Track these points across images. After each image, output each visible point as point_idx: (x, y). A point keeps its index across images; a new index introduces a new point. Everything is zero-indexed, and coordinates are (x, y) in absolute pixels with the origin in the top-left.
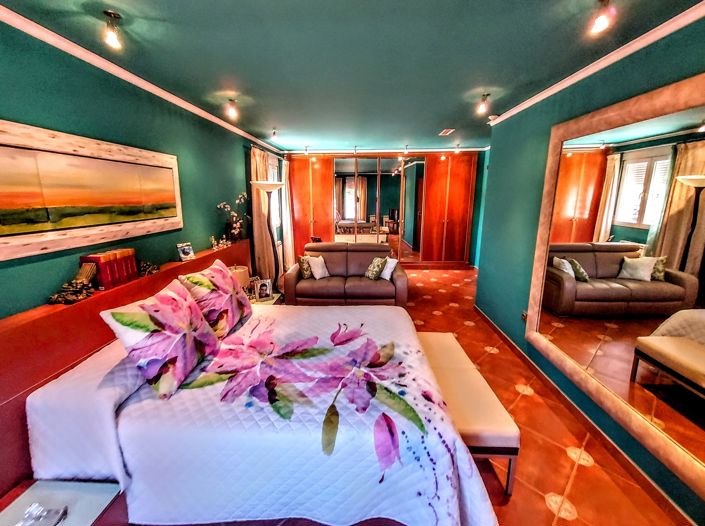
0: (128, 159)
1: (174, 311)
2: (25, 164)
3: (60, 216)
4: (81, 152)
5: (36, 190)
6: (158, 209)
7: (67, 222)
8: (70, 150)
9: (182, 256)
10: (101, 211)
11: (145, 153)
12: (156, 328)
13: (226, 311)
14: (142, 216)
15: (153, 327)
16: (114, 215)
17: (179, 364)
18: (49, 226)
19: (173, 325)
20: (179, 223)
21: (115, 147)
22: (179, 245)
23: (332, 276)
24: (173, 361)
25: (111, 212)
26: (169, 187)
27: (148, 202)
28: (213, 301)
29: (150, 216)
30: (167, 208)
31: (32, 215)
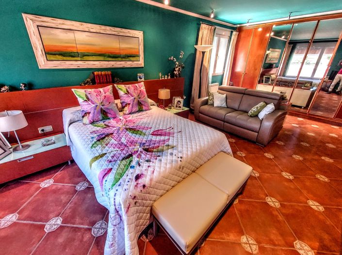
0: (114, 33)
1: (97, 95)
2: (70, 36)
3: (84, 56)
4: (92, 30)
5: (75, 45)
6: (128, 57)
7: (86, 58)
8: (87, 30)
9: (139, 79)
10: (100, 55)
11: (124, 30)
12: (86, 99)
13: (129, 104)
14: (120, 59)
15: (85, 99)
16: (106, 57)
17: (91, 115)
18: (79, 59)
19: (93, 100)
20: (141, 64)
21: (108, 28)
22: (139, 74)
23: (228, 107)
24: (89, 113)
25: (105, 56)
26: (136, 47)
27: (123, 53)
28: (124, 98)
29: (124, 59)
30: (134, 57)
31: (73, 54)
